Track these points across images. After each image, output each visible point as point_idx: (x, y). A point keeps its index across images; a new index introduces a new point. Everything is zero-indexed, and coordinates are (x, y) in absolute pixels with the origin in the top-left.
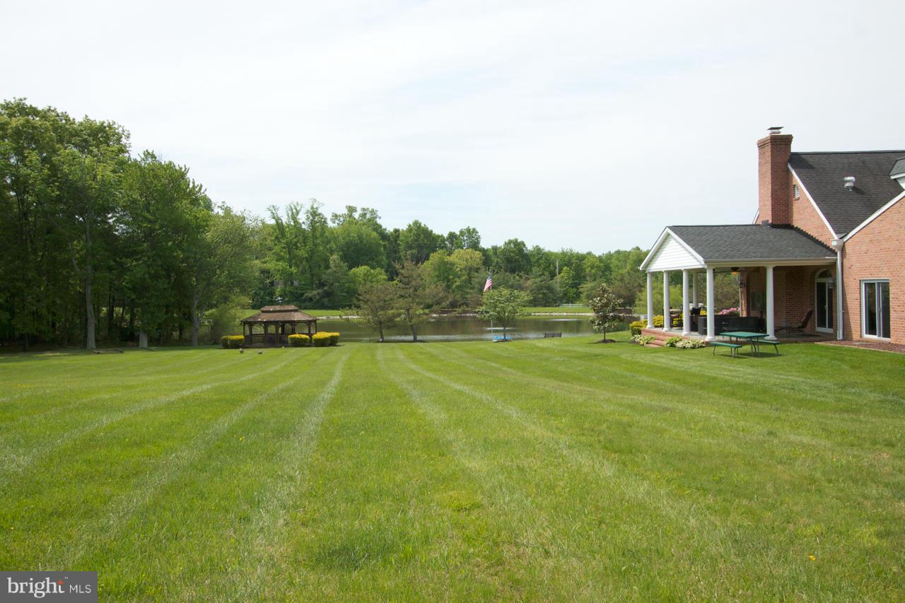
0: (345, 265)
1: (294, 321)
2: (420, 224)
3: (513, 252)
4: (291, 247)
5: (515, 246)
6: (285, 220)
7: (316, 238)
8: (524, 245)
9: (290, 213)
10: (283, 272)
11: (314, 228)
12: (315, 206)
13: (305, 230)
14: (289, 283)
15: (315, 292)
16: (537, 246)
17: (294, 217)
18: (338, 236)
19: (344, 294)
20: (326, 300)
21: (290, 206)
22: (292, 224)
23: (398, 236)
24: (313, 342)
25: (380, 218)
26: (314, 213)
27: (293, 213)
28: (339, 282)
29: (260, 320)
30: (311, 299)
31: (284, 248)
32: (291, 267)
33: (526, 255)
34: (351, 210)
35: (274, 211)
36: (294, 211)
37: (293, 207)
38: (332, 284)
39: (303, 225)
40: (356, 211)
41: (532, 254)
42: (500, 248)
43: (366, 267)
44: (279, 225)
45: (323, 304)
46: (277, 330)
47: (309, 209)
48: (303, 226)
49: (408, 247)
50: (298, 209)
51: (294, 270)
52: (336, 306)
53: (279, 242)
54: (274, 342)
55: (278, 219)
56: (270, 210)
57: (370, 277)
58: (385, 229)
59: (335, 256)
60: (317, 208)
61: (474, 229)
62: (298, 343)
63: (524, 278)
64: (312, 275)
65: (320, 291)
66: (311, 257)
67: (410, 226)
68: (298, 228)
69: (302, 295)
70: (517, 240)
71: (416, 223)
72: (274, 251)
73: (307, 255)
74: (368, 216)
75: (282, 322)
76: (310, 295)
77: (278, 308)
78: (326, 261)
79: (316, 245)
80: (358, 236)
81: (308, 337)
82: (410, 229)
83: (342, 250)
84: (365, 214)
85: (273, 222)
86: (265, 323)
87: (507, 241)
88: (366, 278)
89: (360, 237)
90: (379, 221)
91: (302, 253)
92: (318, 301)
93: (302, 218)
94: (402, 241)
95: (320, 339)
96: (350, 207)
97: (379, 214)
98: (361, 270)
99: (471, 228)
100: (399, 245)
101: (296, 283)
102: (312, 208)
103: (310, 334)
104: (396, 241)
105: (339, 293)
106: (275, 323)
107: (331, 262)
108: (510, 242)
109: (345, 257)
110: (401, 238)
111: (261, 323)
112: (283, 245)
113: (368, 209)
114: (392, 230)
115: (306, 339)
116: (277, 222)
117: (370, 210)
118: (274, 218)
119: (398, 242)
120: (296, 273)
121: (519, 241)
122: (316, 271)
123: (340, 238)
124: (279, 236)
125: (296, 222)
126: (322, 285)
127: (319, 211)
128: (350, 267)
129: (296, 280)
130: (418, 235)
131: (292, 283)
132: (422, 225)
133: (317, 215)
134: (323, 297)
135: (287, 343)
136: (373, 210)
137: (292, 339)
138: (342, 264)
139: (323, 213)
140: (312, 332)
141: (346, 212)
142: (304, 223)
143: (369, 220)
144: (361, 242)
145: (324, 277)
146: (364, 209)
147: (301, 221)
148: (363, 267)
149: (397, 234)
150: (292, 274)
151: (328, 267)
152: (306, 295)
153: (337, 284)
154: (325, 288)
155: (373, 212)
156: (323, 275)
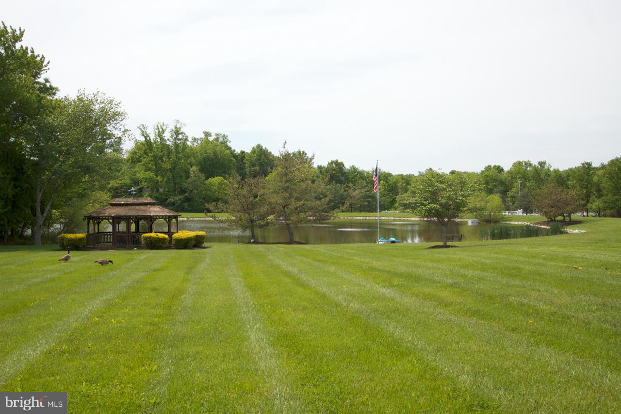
0: (202, 176)
1: (151, 217)
2: (262, 147)
3: (335, 170)
4: (157, 159)
5: (336, 165)
6: (152, 137)
7: (179, 153)
8: (343, 165)
9: (157, 131)
10: (150, 180)
11: (177, 145)
12: (178, 127)
13: (169, 145)
14: (155, 190)
15: (176, 198)
16: (353, 166)
17: (160, 134)
18: (197, 152)
19: (201, 200)
20: (186, 205)
21: (158, 127)
22: (159, 140)
23: (244, 157)
24: (173, 242)
25: (230, 142)
26: (177, 132)
27: (159, 131)
28: (197, 189)
29: (107, 214)
30: (173, 204)
31: (152, 160)
32: (157, 176)
33: (345, 173)
34: (207, 134)
35: (143, 130)
36: (161, 130)
37: (160, 127)
38: (192, 191)
39: (168, 141)
40: (211, 136)
41: (349, 172)
42: (324, 167)
43: (220, 177)
44: (148, 142)
45: (183, 208)
46: (128, 227)
47: (173, 128)
48: (168, 143)
49: (252, 165)
50: (164, 128)
51: (159, 178)
52: (194, 210)
53: (148, 155)
54: (125, 242)
55: (146, 136)
56: (140, 129)
57: (224, 186)
58: (234, 151)
59: (194, 168)
60: (180, 128)
61: (303, 152)
62: (154, 245)
63: (352, 188)
64: (175, 184)
65: (181, 197)
66: (174, 168)
67: (254, 148)
68: (163, 144)
69: (167, 199)
70: (337, 161)
71: (259, 146)
72: (142, 163)
73: (170, 167)
74: (221, 140)
75: (136, 217)
76: (173, 200)
77: (131, 200)
78: (187, 173)
79: (179, 159)
80: (214, 152)
81: (166, 236)
82: (254, 151)
83: (200, 164)
84: (218, 138)
85: (143, 139)
86: (113, 218)
87: (330, 161)
88: (220, 186)
89: (215, 153)
90: (229, 144)
91: (167, 166)
92: (179, 206)
93: (167, 135)
94: (247, 160)
95: (182, 239)
96: (206, 132)
97: (229, 138)
98: (216, 180)
99: (301, 151)
100: (245, 163)
101: (161, 190)
102: (176, 127)
103: (170, 233)
104: (242, 160)
105: (197, 199)
106: (127, 219)
107: (191, 173)
108: (332, 162)
109: (202, 170)
110: (247, 158)
111: (108, 218)
112: (151, 158)
113: (220, 134)
114: (239, 152)
115: (165, 239)
116: (146, 139)
117: (222, 135)
118: (143, 135)
119: (244, 161)
120: (161, 182)
121: (339, 161)
122: (178, 180)
123: (199, 154)
124: (148, 151)
125: (162, 139)
126: (183, 192)
127: (182, 130)
128: (207, 178)
129: (161, 188)
130: (260, 156)
131: (158, 190)
132: (264, 148)
133: (180, 134)
134: (184, 202)
135: (140, 243)
136: (224, 135)
137: (146, 238)
138: (200, 174)
139: (185, 132)
140: (172, 230)
141: (203, 136)
142: (168, 140)
143: (222, 143)
144: (216, 158)
145: (185, 185)
146: (217, 135)
147: (166, 138)
148: (218, 177)
149: (243, 155)
150: (158, 181)
151: (188, 177)
152: (170, 200)
153: (196, 191)
154: (186, 194)
155: (224, 137)
156: (184, 184)
